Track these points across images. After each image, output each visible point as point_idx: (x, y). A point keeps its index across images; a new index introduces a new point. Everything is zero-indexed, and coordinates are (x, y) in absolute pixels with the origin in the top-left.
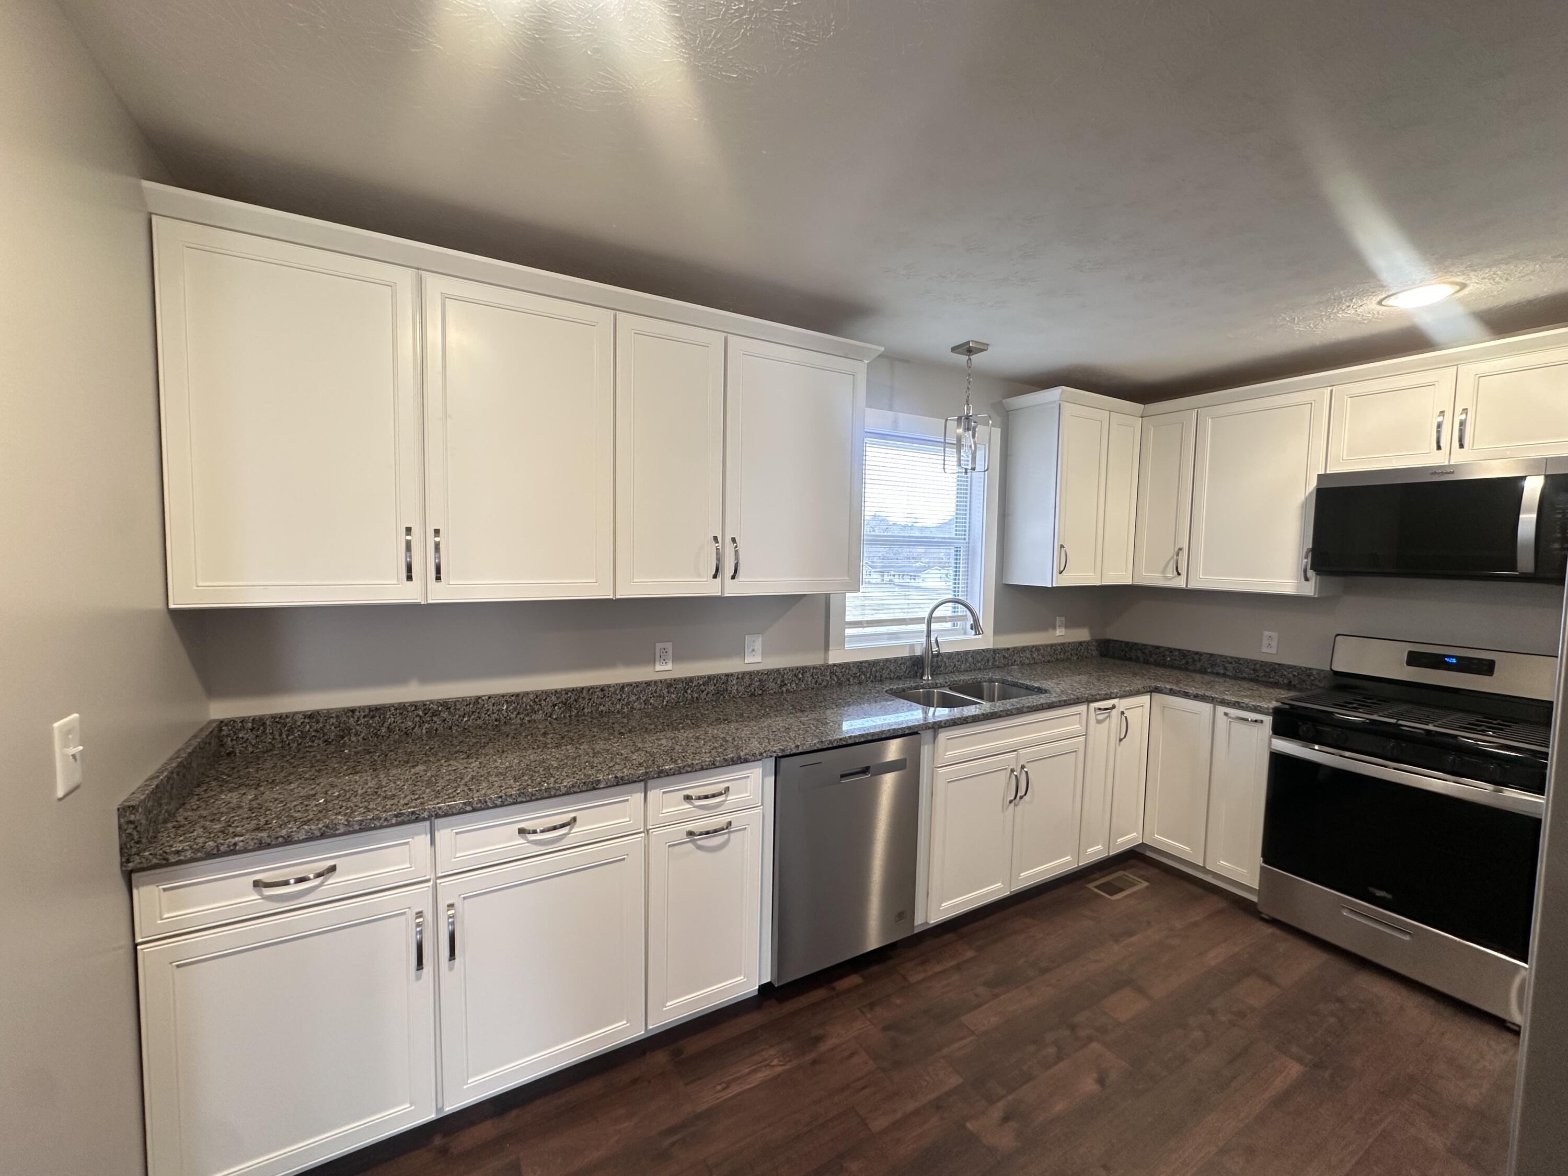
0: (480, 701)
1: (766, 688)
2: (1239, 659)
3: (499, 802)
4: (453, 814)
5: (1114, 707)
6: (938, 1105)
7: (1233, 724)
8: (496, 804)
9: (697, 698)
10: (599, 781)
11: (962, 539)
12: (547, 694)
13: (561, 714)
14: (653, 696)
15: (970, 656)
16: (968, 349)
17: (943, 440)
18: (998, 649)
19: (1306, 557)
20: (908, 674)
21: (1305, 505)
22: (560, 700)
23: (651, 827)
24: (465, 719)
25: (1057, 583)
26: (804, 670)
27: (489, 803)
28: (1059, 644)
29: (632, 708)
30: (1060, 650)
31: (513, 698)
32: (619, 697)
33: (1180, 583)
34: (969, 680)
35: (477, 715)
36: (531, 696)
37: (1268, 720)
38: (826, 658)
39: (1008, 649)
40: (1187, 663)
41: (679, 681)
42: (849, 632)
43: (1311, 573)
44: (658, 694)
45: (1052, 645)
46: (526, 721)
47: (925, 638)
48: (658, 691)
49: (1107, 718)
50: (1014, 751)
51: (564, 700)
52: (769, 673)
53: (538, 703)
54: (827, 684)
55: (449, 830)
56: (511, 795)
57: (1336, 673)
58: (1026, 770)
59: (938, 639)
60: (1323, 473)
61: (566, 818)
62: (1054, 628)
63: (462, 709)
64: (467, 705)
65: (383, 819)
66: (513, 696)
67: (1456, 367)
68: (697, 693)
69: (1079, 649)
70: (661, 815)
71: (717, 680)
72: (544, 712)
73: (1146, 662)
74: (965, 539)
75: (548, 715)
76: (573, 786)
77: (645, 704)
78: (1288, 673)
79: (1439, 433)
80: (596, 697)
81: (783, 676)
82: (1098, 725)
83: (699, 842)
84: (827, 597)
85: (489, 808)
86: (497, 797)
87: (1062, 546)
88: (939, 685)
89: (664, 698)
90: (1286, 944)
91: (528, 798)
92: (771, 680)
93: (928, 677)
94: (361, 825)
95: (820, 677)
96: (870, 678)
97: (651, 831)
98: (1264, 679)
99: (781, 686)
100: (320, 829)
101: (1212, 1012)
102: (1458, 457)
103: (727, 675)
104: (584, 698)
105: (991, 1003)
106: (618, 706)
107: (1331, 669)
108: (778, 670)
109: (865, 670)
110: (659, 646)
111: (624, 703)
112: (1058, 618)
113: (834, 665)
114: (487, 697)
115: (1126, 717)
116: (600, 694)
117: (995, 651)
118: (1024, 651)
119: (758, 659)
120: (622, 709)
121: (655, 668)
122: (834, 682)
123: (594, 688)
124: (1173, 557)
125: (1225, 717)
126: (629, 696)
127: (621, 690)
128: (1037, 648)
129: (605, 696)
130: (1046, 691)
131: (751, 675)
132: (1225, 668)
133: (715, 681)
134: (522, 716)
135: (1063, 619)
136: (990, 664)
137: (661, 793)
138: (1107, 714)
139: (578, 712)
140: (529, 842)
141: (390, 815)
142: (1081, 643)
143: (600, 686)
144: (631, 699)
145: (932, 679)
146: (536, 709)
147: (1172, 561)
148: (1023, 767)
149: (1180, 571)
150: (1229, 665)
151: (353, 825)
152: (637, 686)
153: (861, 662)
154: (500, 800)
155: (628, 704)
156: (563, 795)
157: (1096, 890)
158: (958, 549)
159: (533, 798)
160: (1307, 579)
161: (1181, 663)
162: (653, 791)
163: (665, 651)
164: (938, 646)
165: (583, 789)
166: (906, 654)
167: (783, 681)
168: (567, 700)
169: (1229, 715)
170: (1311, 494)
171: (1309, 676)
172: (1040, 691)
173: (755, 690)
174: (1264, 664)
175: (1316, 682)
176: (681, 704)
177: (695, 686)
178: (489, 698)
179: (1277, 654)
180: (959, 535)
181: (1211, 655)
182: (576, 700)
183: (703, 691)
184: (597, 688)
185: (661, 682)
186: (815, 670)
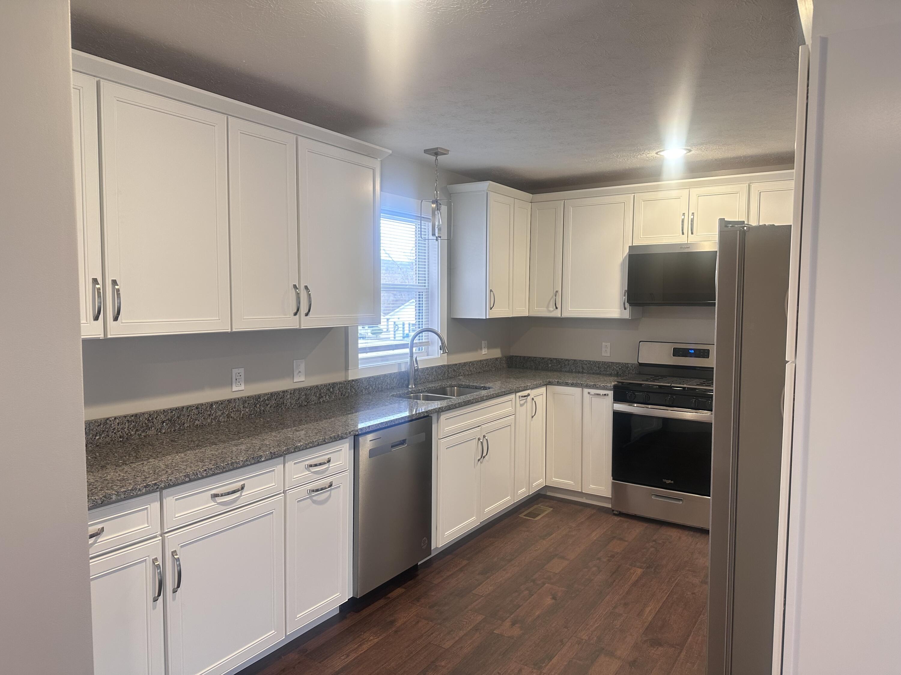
0: (108, 422)
1: (309, 400)
2: (590, 361)
3: (204, 474)
4: (179, 484)
5: (529, 395)
6: (476, 629)
7: (593, 398)
8: (203, 475)
9: (264, 411)
10: (261, 456)
11: (423, 286)
12: (158, 413)
13: (168, 429)
14: (233, 411)
15: (434, 370)
16: (436, 152)
17: (420, 215)
18: (450, 365)
19: (625, 296)
20: (398, 385)
21: (623, 264)
22: (167, 418)
23: (287, 489)
24: (97, 438)
25: (489, 316)
26: (334, 385)
27: (199, 475)
28: (485, 360)
29: (219, 421)
30: (486, 365)
31: (133, 418)
32: (209, 413)
33: (557, 314)
34: (438, 386)
35: (106, 433)
36: (146, 416)
37: (611, 393)
38: (347, 375)
39: (456, 364)
40: (561, 367)
41: (251, 398)
42: (361, 356)
43: (627, 305)
44: (236, 409)
45: (481, 361)
46: (143, 437)
47: (409, 358)
48: (236, 406)
49: (525, 402)
50: (479, 426)
51: (170, 417)
52: (311, 388)
53: (151, 421)
54: (349, 395)
55: (171, 497)
56: (212, 469)
57: (641, 364)
58: (486, 438)
59: (417, 358)
60: (631, 245)
61: (238, 485)
62: (481, 349)
63: (95, 429)
64: (98, 426)
65: (138, 490)
66: (132, 416)
67: (688, 189)
68: (263, 407)
69: (496, 363)
70: (293, 480)
71: (277, 396)
72: (155, 428)
73: (536, 369)
74: (425, 286)
75: (158, 431)
76: (247, 460)
77: (228, 417)
78: (616, 367)
79: (683, 225)
80: (193, 414)
81: (320, 391)
82: (521, 407)
83: (314, 498)
84: (346, 328)
85: (200, 479)
86: (203, 471)
87: (491, 291)
88: (420, 391)
89: (241, 412)
90: (626, 523)
91: (221, 471)
92: (313, 394)
93: (412, 386)
94: (125, 494)
95: (344, 390)
96: (375, 389)
97: (287, 491)
98: (604, 372)
99: (319, 398)
100: (101, 499)
101: (599, 559)
102: (692, 239)
103: (284, 392)
104: (184, 415)
105: (487, 581)
106: (209, 421)
107: (638, 362)
108: (317, 386)
109: (372, 383)
110: (235, 371)
111: (213, 417)
112: (483, 342)
113: (353, 381)
114: (113, 418)
115: (535, 401)
116: (196, 411)
117: (449, 366)
118: (465, 366)
119: (302, 379)
120: (212, 422)
121: (232, 389)
122: (353, 394)
123: (191, 407)
124: (552, 297)
125: (589, 395)
126: (216, 412)
127: (210, 408)
128: (472, 363)
129: (199, 412)
130: (489, 388)
131: (299, 391)
132: (583, 368)
133: (275, 397)
134: (139, 432)
135: (486, 342)
136: (446, 376)
137: (293, 464)
138: (525, 400)
139: (180, 427)
140: (218, 504)
141: (142, 486)
142: (497, 359)
143: (195, 405)
144: (218, 414)
145: (415, 387)
146: (150, 426)
147: (552, 300)
148: (484, 436)
149: (557, 306)
150: (585, 366)
151: (120, 495)
152: (222, 403)
153: (370, 378)
154: (205, 473)
155: (215, 418)
156: (241, 467)
157: (525, 517)
158: (421, 293)
159: (224, 470)
160: (625, 309)
161: (558, 367)
162: (288, 463)
163: (239, 375)
164: (417, 364)
165: (253, 462)
166: (395, 370)
167: (320, 394)
168: (172, 417)
169: (591, 393)
170: (625, 257)
171: (627, 368)
172: (485, 388)
173: (302, 402)
174: (604, 363)
175: (631, 371)
176: (252, 416)
177: (262, 401)
178: (115, 418)
179: (610, 356)
180: (421, 283)
181: (575, 360)
182: (178, 418)
183: (267, 405)
184: (193, 406)
185: (239, 399)
186: (341, 385)
